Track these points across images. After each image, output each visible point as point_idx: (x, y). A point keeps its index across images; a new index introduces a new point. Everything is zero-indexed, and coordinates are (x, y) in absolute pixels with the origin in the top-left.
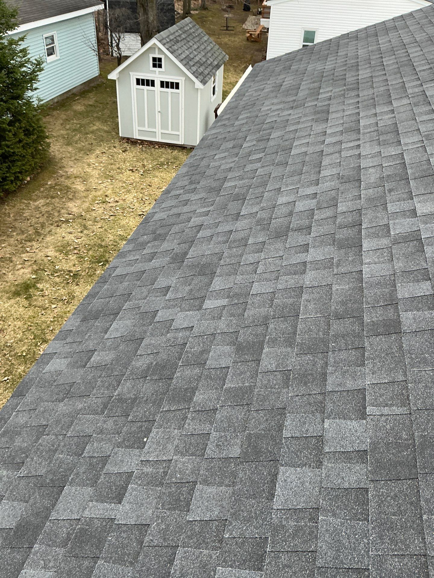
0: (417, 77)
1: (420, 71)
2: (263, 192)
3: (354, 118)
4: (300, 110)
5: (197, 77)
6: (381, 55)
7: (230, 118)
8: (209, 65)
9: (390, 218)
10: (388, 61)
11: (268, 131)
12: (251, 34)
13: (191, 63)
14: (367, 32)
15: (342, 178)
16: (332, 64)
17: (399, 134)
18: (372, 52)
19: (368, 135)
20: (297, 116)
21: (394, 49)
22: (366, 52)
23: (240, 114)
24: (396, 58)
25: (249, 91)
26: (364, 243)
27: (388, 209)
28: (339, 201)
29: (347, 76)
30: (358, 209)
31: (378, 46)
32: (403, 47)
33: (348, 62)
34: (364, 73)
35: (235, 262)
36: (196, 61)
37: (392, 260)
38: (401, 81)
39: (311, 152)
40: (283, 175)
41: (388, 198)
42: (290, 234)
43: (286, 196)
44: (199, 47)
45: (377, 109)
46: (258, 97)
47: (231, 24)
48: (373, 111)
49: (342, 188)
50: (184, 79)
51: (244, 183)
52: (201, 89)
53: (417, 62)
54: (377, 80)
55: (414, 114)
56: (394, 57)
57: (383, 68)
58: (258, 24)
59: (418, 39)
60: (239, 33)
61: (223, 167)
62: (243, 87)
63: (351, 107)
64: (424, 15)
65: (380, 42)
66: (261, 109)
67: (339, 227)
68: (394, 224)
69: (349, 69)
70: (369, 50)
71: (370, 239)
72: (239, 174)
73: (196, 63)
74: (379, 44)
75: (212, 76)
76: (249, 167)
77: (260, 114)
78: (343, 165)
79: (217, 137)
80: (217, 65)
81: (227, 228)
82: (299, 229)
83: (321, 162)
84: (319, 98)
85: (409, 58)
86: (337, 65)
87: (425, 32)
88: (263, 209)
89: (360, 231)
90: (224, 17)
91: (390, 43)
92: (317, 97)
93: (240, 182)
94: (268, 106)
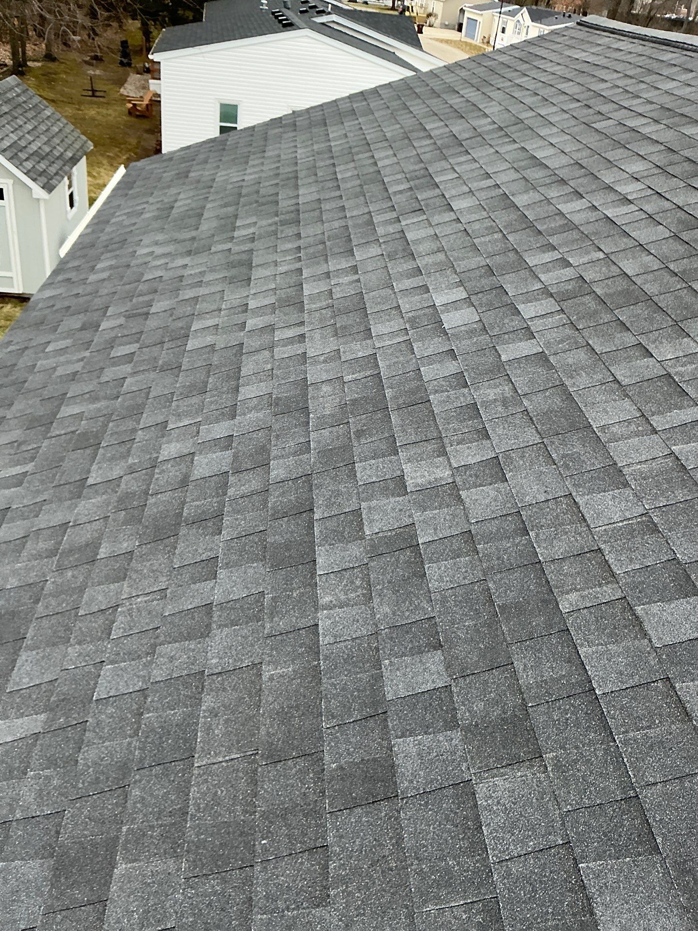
0: (390, 204)
1: (395, 193)
2: (134, 431)
3: (293, 279)
4: (202, 259)
5: (34, 180)
6: (332, 161)
7: (80, 266)
8: (58, 158)
9: (362, 496)
10: (344, 172)
11: (146, 298)
12: (135, 105)
13: (24, 156)
14: (309, 118)
15: (277, 404)
16: (256, 173)
17: (366, 315)
18: (318, 153)
19: (317, 315)
20: (197, 271)
21: (353, 151)
22: (308, 154)
23: (98, 259)
24: (355, 168)
25: (117, 214)
26: (319, 555)
27: (358, 475)
28: (272, 455)
29: (280, 197)
30: (306, 473)
31: (328, 144)
32: (367, 147)
33: (281, 171)
34: (307, 194)
35: (69, 608)
36: (31, 152)
37: (371, 598)
38: (366, 210)
39: (222, 346)
40: (172, 394)
41: (356, 451)
42: (183, 531)
43: (177, 441)
44: (36, 127)
45: (330, 263)
46: (133, 228)
47: (98, 86)
48: (324, 268)
49: (276, 427)
50: (11, 182)
51: (99, 410)
52: (45, 200)
53: (389, 176)
54: (328, 207)
55: (389, 275)
56: (352, 165)
57: (335, 185)
58: (146, 87)
59: (388, 135)
60: (114, 102)
61: (60, 371)
62: (108, 206)
63: (287, 258)
64: (395, 93)
65: (331, 136)
66: (135, 252)
67: (273, 515)
68: (370, 508)
69: (283, 183)
70: (313, 150)
71: (330, 545)
72: (91, 388)
73: (32, 155)
74: (329, 140)
75: (63, 177)
76: (109, 374)
77: (134, 262)
78: (277, 376)
79: (53, 306)
80: (71, 158)
81: (58, 518)
82: (199, 521)
83: (239, 368)
84: (235, 236)
85: (376, 168)
86: (263, 175)
87: (399, 123)
88: (131, 471)
89: (311, 527)
90: (87, 75)
91: (346, 140)
92: (230, 235)
93: (92, 407)
94: (147, 246)
